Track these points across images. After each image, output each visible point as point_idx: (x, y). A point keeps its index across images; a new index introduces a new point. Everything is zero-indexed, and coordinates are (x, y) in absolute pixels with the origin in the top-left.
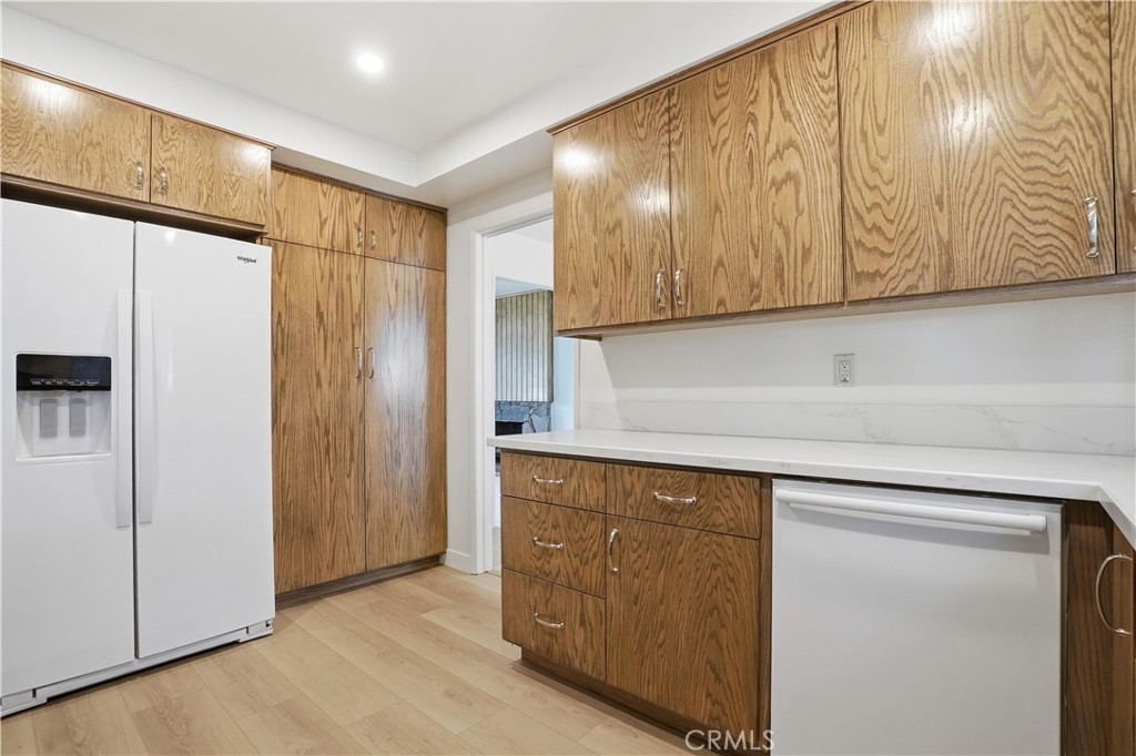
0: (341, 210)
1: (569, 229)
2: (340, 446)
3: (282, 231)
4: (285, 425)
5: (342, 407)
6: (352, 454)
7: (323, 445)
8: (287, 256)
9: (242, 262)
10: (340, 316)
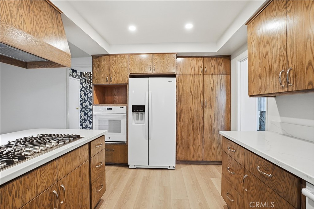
0: (196, 64)
1: (252, 58)
2: (197, 126)
3: (181, 72)
4: (182, 120)
5: (197, 116)
6: (200, 129)
7: (192, 125)
8: (183, 78)
9: (169, 82)
10: (197, 92)
